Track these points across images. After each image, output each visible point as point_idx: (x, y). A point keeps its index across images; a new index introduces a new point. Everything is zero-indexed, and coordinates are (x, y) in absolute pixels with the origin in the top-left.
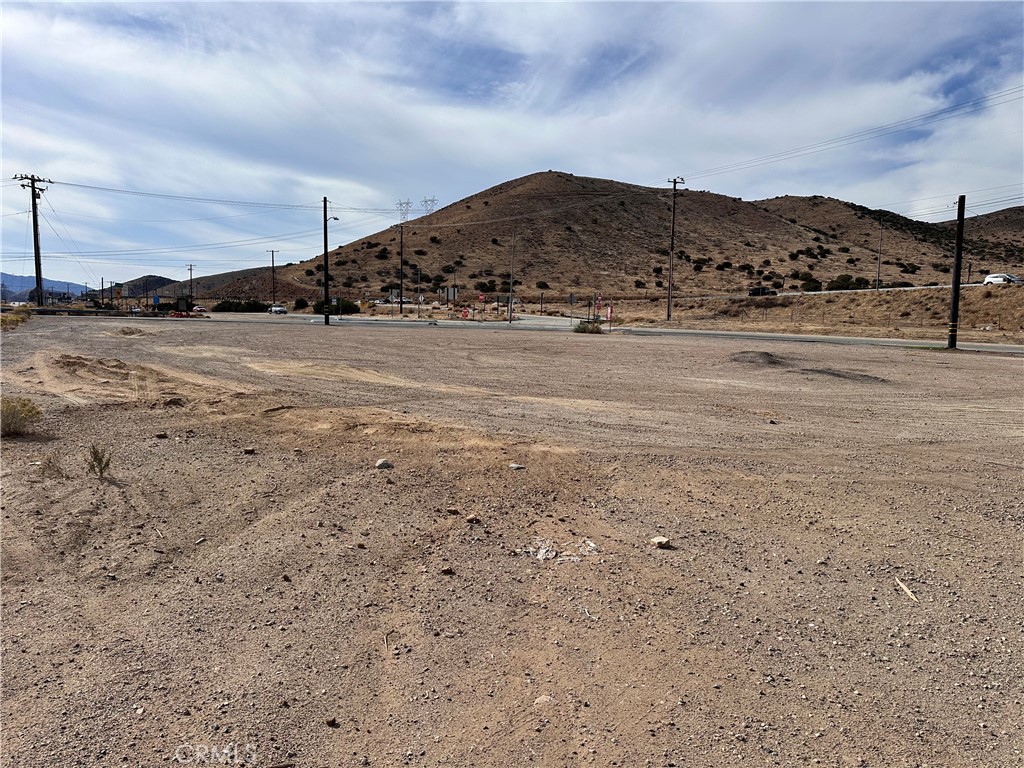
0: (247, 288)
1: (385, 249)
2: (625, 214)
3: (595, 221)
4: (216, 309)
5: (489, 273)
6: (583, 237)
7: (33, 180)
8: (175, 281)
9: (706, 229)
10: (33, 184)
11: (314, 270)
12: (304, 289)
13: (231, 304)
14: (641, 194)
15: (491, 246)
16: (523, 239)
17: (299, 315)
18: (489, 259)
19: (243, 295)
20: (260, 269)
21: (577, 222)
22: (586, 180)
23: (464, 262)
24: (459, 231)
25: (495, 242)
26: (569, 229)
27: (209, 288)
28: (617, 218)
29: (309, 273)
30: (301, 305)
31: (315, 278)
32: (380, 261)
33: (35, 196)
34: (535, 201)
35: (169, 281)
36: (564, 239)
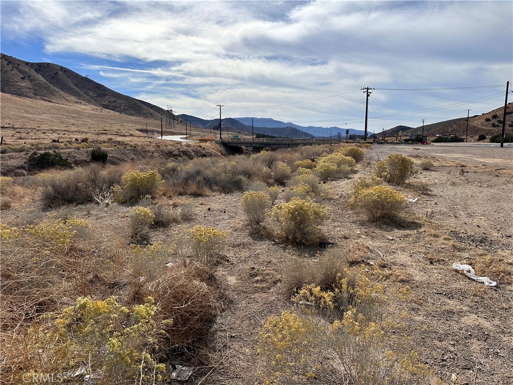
0: (450, 130)
4: (434, 141)
7: (368, 89)
8: (411, 128)
10: (367, 91)
11: (491, 118)
12: (483, 129)
13: (443, 138)
17: (481, 143)
19: (448, 134)
20: (457, 119)
27: (429, 131)
29: (488, 120)
30: (482, 138)
31: (491, 123)
33: (368, 95)
35: (409, 128)
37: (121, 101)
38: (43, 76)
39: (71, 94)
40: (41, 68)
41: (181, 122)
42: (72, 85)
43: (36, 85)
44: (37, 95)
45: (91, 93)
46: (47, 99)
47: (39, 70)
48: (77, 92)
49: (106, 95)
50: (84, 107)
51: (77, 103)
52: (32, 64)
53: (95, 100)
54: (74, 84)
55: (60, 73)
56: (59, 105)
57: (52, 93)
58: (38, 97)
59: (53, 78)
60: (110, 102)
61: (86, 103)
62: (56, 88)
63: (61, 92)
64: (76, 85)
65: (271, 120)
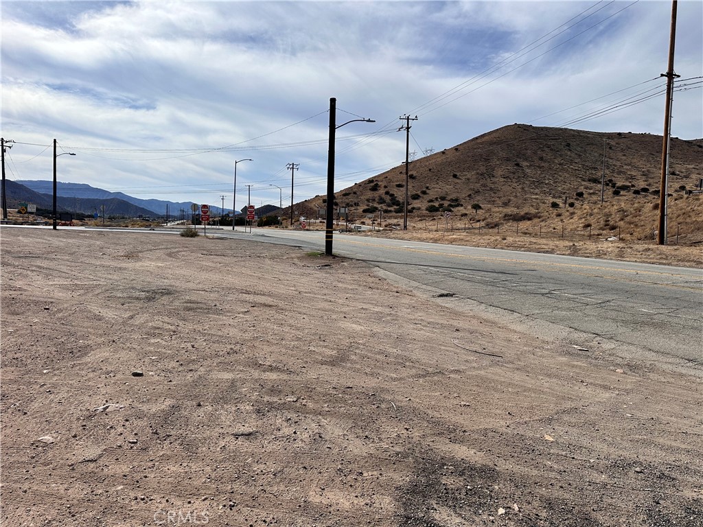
1: (377, 184)
2: (569, 153)
3: (541, 159)
5: (443, 198)
6: (528, 171)
9: (640, 164)
14: (588, 137)
15: (451, 179)
16: (478, 174)
18: (447, 188)
21: (526, 160)
22: (542, 129)
23: (428, 191)
24: (430, 170)
25: (455, 176)
26: (517, 165)
28: (561, 156)
29: (324, 201)
32: (372, 192)
34: (495, 146)
36: (511, 172)
65: (86, 188)
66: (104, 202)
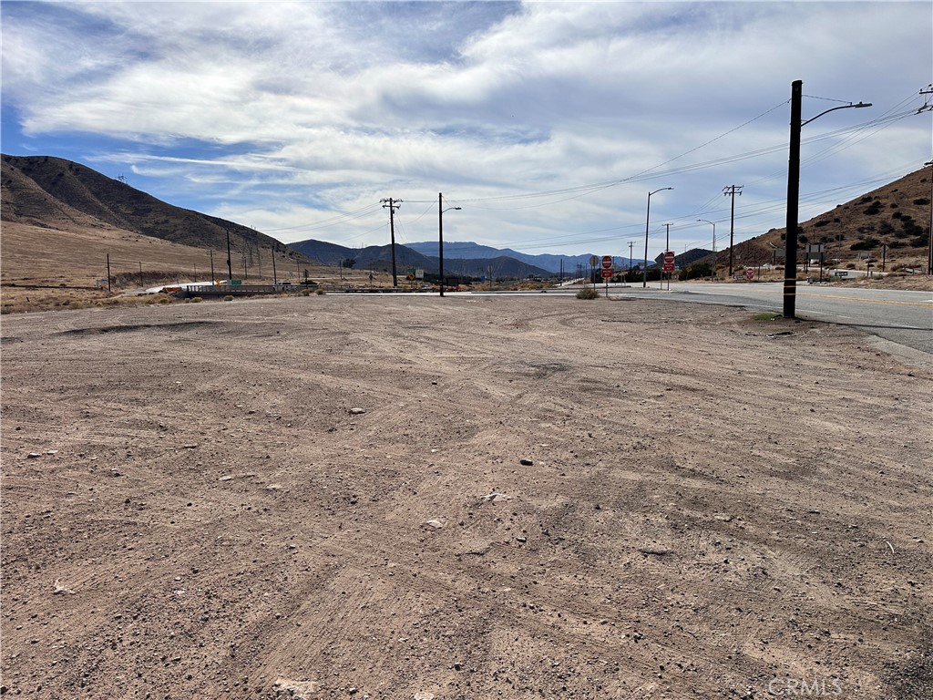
37: (177, 221)
38: (36, 181)
39: (86, 211)
40: (33, 166)
41: (290, 254)
42: (88, 194)
43: (21, 197)
44: (21, 215)
45: (123, 209)
46: (39, 221)
47: (30, 170)
48: (98, 207)
49: (150, 211)
50: (106, 234)
51: (95, 226)
52: (17, 159)
53: (129, 221)
54: (93, 193)
55: (69, 174)
56: (60, 232)
57: (48, 209)
58: (23, 218)
59: (54, 184)
60: (157, 223)
61: (113, 227)
62: (58, 202)
63: (67, 208)
64: (97, 195)
65: (473, 246)
66: (491, 262)
